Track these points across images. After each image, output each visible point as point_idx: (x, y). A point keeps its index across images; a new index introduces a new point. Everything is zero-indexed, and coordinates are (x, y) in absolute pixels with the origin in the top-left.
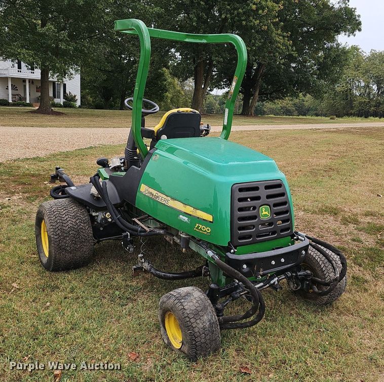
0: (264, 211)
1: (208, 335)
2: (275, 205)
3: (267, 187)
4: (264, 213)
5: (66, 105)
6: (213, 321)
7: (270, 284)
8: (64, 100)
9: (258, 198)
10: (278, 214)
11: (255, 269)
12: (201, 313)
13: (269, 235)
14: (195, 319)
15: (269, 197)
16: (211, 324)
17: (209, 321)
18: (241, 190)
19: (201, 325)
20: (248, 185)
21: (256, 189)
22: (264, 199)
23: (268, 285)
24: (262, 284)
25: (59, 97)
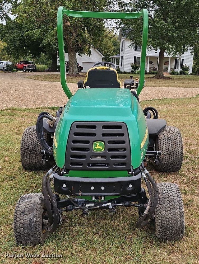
0: (97, 145)
1: (26, 230)
2: (110, 142)
3: (104, 127)
4: (98, 147)
5: (181, 73)
6: (33, 221)
7: (100, 206)
8: (181, 70)
9: (94, 135)
10: (110, 150)
11: (73, 190)
12: (26, 213)
13: (105, 166)
14: (20, 215)
15: (104, 135)
16: (31, 223)
17: (30, 220)
18: (78, 126)
19: (22, 221)
20: (88, 123)
21: (94, 127)
22: (99, 136)
23: (98, 207)
24: (93, 204)
25: (178, 68)
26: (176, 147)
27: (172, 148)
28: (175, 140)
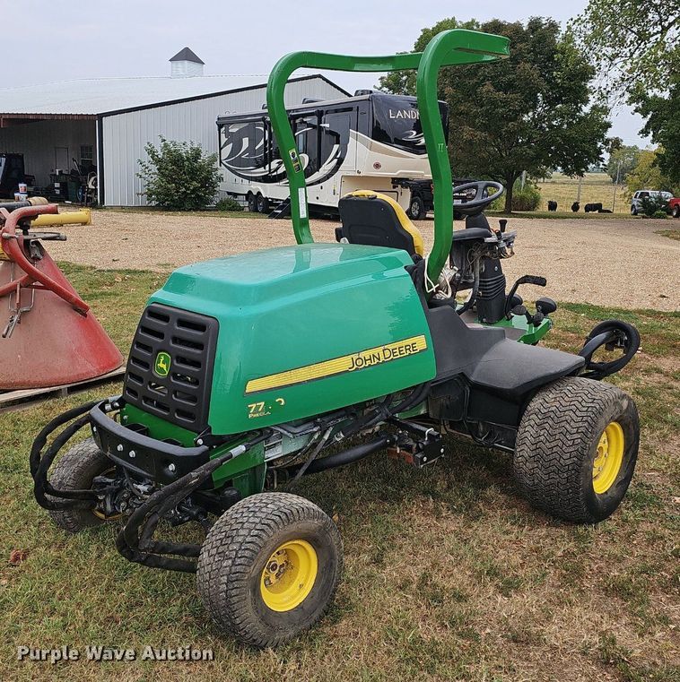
0: (162, 360)
2: (180, 359)
3: (181, 323)
4: (161, 365)
9: (161, 335)
15: (175, 339)
26: (560, 444)
27: (548, 444)
28: (563, 424)
